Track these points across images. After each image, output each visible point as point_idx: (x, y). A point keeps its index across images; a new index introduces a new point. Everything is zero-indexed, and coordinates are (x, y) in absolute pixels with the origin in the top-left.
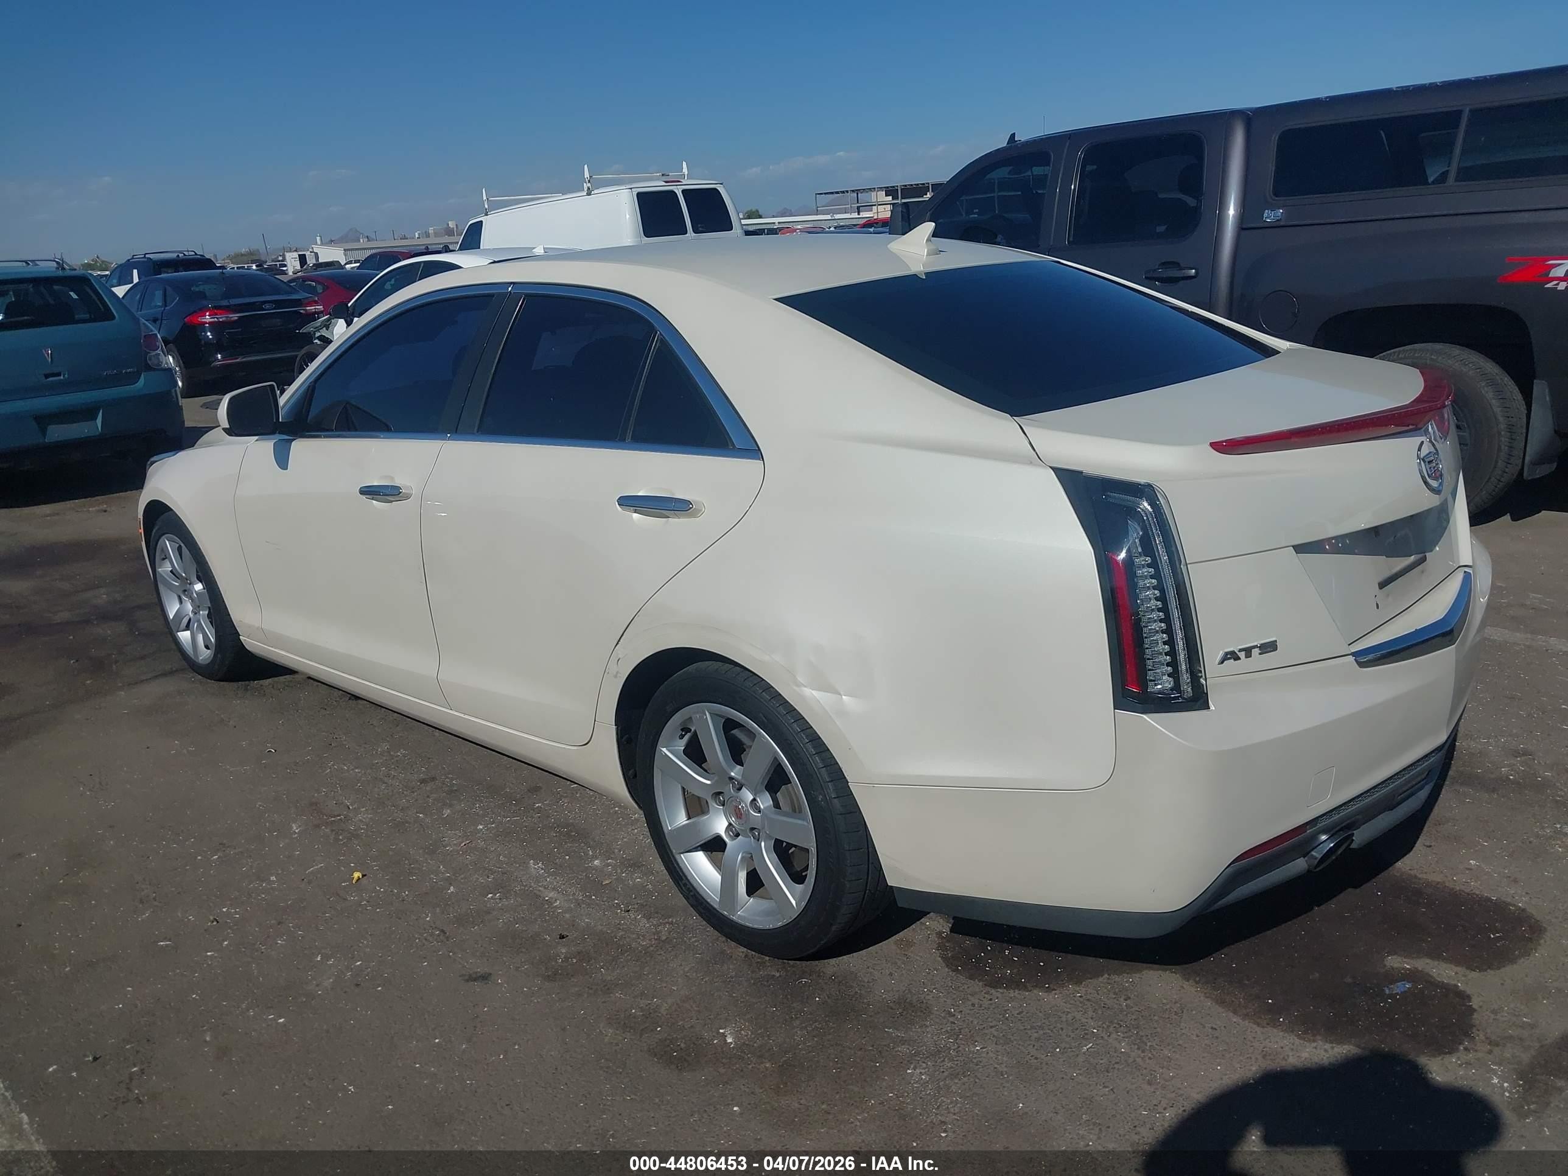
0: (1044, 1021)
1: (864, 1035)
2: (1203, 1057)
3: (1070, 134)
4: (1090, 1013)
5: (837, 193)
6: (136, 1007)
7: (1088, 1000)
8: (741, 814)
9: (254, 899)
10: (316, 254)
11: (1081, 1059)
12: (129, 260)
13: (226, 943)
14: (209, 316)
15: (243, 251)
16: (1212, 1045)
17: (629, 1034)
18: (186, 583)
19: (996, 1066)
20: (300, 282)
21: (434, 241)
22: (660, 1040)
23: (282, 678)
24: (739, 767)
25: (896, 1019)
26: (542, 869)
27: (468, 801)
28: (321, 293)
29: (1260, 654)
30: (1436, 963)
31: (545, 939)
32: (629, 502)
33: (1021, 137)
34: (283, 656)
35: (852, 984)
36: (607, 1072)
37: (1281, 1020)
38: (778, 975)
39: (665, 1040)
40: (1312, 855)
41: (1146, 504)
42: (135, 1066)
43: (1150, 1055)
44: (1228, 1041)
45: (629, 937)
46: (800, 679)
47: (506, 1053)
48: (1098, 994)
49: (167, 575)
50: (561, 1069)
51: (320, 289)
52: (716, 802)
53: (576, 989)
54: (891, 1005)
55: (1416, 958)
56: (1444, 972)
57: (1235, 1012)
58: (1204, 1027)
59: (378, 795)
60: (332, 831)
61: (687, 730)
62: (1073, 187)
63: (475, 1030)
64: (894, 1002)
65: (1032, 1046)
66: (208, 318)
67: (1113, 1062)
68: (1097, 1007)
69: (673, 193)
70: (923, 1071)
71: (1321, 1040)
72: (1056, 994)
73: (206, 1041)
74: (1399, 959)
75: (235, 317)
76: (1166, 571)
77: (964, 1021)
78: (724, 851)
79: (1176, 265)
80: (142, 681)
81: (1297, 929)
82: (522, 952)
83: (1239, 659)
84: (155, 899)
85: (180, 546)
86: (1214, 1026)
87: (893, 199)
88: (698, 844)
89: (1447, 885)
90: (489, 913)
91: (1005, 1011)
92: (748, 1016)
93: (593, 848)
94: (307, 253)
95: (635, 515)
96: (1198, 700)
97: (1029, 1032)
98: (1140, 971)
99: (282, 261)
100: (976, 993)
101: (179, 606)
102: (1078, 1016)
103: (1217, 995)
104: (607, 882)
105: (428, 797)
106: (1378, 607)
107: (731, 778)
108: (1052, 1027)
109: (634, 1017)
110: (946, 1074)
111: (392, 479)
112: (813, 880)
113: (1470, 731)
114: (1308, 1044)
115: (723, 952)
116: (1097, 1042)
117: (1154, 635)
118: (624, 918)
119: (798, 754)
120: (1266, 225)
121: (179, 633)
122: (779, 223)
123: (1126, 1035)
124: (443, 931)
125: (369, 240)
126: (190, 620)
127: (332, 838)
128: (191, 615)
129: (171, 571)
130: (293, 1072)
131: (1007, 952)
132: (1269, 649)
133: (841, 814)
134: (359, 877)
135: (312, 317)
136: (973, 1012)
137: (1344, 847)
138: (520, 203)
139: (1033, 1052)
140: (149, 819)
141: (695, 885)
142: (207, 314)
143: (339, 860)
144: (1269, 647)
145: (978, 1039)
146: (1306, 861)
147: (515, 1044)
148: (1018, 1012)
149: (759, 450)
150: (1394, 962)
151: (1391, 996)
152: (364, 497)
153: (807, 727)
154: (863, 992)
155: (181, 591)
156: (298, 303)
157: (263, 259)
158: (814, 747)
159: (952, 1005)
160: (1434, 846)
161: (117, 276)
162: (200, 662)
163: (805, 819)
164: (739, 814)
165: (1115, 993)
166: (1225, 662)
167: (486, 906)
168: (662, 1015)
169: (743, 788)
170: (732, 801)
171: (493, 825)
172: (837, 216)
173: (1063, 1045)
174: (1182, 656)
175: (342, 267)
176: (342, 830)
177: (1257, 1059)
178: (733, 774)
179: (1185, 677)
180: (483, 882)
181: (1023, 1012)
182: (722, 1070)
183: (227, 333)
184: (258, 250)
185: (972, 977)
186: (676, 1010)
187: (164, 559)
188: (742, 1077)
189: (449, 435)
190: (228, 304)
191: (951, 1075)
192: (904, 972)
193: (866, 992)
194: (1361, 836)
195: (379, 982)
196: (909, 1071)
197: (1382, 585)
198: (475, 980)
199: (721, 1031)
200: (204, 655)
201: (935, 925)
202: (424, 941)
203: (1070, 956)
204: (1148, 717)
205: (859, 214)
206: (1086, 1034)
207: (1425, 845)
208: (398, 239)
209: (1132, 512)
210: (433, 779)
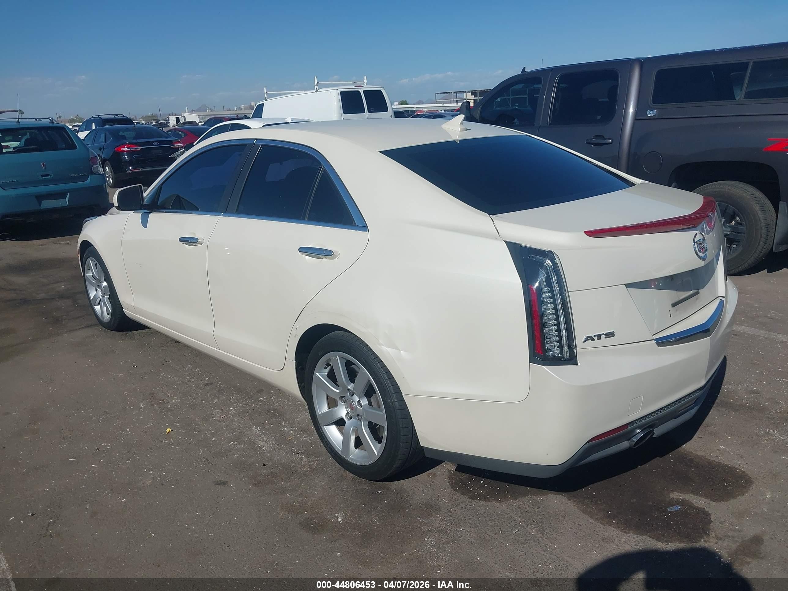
0: (496, 517)
1: (406, 520)
2: (572, 539)
3: (552, 69)
4: (520, 514)
5: (447, 93)
6: (55, 490)
7: (519, 508)
8: (353, 408)
9: (118, 439)
10: (184, 117)
11: (511, 537)
12: (91, 118)
13: (102, 461)
14: (127, 147)
15: (150, 114)
16: (577, 533)
17: (291, 514)
18: (99, 282)
19: (469, 538)
20: (174, 131)
21: (242, 113)
22: (306, 518)
23: (144, 331)
24: (353, 384)
25: (423, 513)
26: (259, 431)
27: (227, 396)
28: (183, 137)
29: (605, 338)
30: (696, 497)
31: (256, 466)
32: (303, 250)
33: (528, 69)
34: (143, 320)
35: (403, 494)
36: (278, 533)
37: (614, 522)
38: (367, 488)
39: (308, 518)
40: (632, 440)
41: (549, 261)
42: (51, 519)
43: (546, 537)
44: (586, 531)
45: (297, 466)
46: (381, 342)
47: (230, 521)
48: (524, 505)
49: (90, 277)
50: (256, 531)
51: (183, 135)
52: (342, 401)
53: (268, 491)
54: (421, 506)
55: (685, 494)
56: (698, 501)
57: (591, 517)
58: (575, 524)
59: (184, 391)
60: (160, 407)
61: (328, 365)
62: (552, 95)
63: (216, 509)
64: (423, 504)
65: (488, 530)
66: (126, 149)
67: (527, 540)
68: (523, 512)
69: (359, 92)
70: (433, 539)
71: (632, 533)
72: (503, 504)
73: (86, 509)
74: (677, 494)
75: (139, 148)
76: (558, 295)
77: (456, 515)
78: (344, 426)
79: (603, 137)
80: (77, 329)
81: (627, 477)
82: (244, 471)
83: (594, 340)
84: (70, 438)
85: (97, 263)
86: (580, 524)
87: (475, 97)
88: (332, 422)
89: (707, 457)
90: (230, 451)
91: (477, 511)
92: (351, 508)
93: (285, 422)
94: (180, 117)
95: (307, 257)
96: (572, 360)
97: (488, 522)
98: (546, 494)
99: (168, 120)
100: (464, 502)
101: (96, 293)
102: (513, 515)
103: (584, 508)
104: (290, 439)
105: (208, 393)
106: (671, 317)
107: (349, 390)
108: (499, 520)
109: (295, 506)
110: (444, 541)
111: (195, 234)
112: (385, 442)
113: (730, 380)
114: (625, 535)
115: (342, 476)
116: (521, 529)
117: (551, 327)
118: (296, 457)
119: (379, 379)
120: (647, 118)
121: (95, 306)
122: (416, 107)
123: (535, 526)
124: (207, 459)
125: (211, 111)
126: (100, 300)
127: (159, 411)
128: (101, 298)
129: (92, 276)
130: (126, 526)
131: (482, 482)
132: (610, 336)
133: (399, 410)
134: (169, 431)
135: (177, 149)
136: (461, 511)
137: (649, 436)
138: (282, 95)
139: (488, 533)
140: (72, 398)
141: (330, 442)
142: (126, 147)
143: (161, 422)
144: (610, 335)
145: (462, 525)
146: (629, 443)
147: (235, 517)
148: (483, 512)
149: (367, 227)
150: (675, 495)
151: (671, 512)
152: (181, 243)
153: (384, 366)
154: (408, 499)
155: (97, 285)
156: (171, 142)
157: (159, 119)
158: (387, 376)
159: (452, 507)
160: (703, 437)
161: (85, 125)
162: (104, 321)
163: (382, 411)
164: (352, 408)
165: (533, 505)
166: (587, 341)
167: (229, 448)
168: (309, 506)
169: (355, 395)
170: (349, 401)
171: (238, 408)
172: (445, 105)
173: (504, 530)
174: (564, 338)
175: (197, 124)
176: (164, 407)
177: (599, 541)
178: (349, 387)
179: (566, 348)
180: (229, 436)
181: (486, 512)
182: (334, 534)
183: (135, 156)
184: (157, 114)
185: (463, 494)
186: (315, 504)
187: (89, 269)
188: (344, 538)
189: (222, 214)
190: (136, 142)
191: (446, 542)
192: (430, 489)
193: (410, 499)
194: (658, 432)
195: (173, 483)
196: (426, 539)
197: (674, 305)
198: (219, 484)
199: (336, 515)
200: (107, 317)
201: (449, 467)
202: (197, 464)
203: (513, 485)
204: (546, 368)
205: (457, 104)
206: (516, 525)
207: (698, 437)
208: (226, 111)
209: (542, 265)
210: (211, 384)
